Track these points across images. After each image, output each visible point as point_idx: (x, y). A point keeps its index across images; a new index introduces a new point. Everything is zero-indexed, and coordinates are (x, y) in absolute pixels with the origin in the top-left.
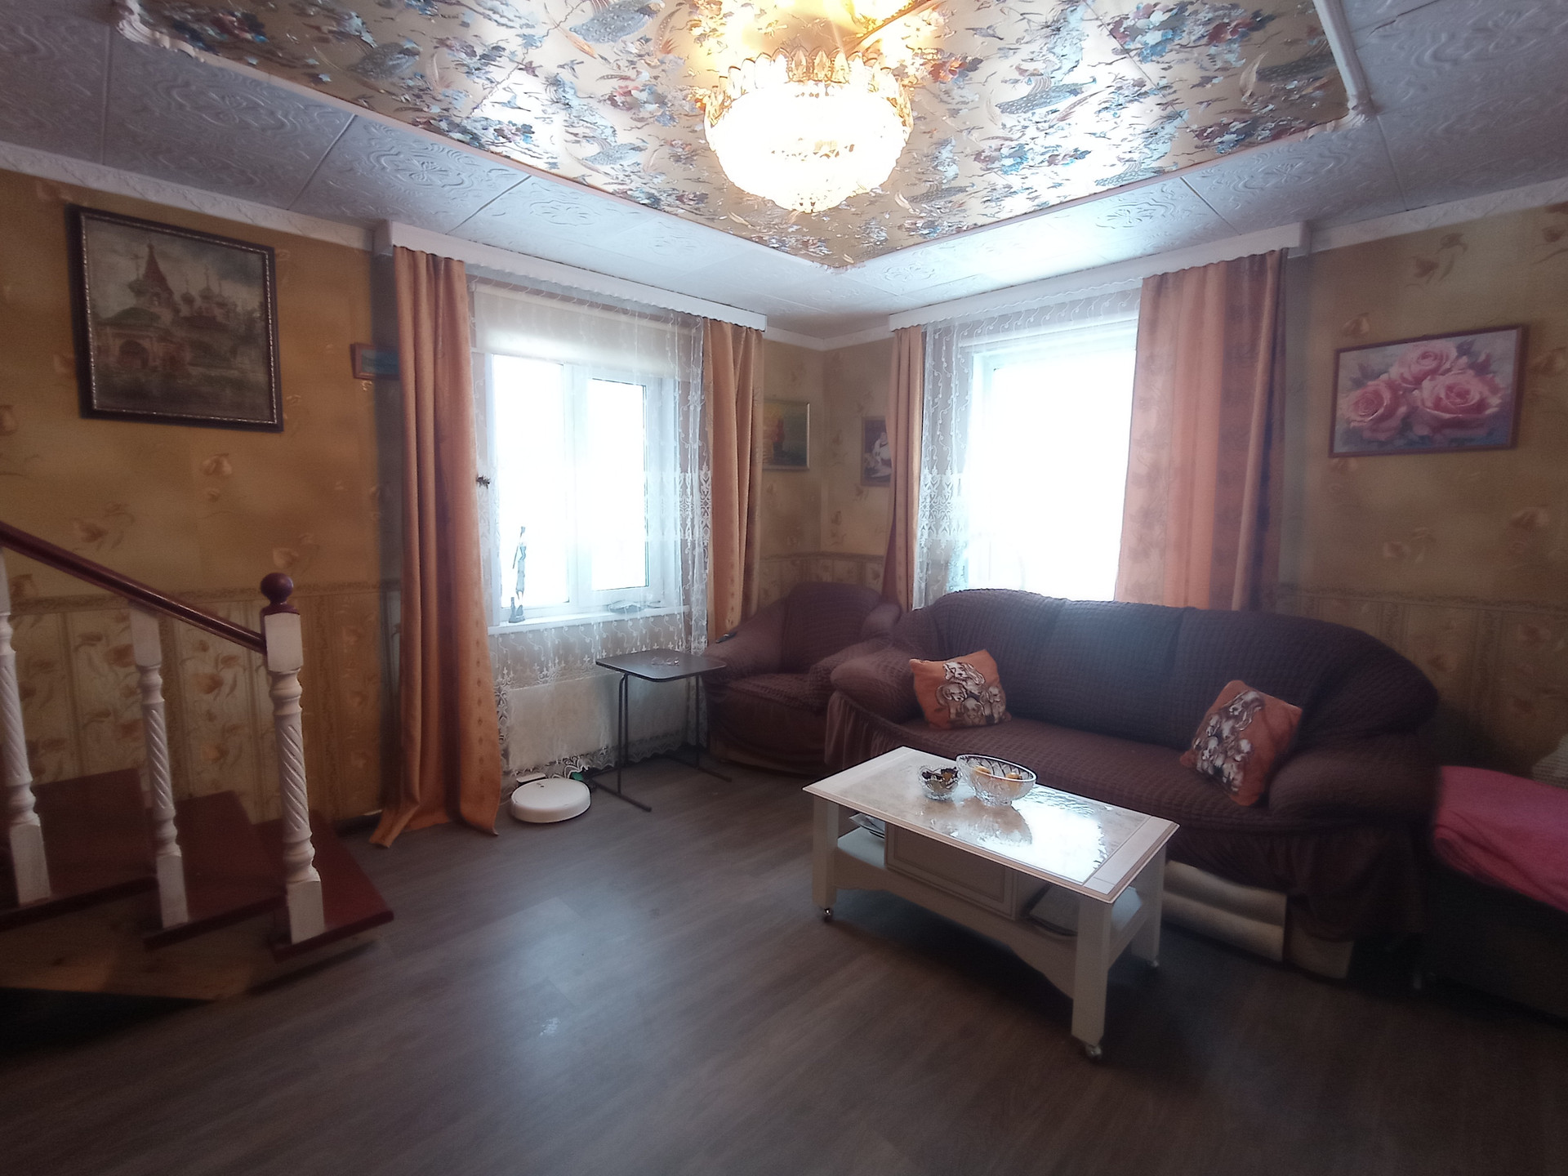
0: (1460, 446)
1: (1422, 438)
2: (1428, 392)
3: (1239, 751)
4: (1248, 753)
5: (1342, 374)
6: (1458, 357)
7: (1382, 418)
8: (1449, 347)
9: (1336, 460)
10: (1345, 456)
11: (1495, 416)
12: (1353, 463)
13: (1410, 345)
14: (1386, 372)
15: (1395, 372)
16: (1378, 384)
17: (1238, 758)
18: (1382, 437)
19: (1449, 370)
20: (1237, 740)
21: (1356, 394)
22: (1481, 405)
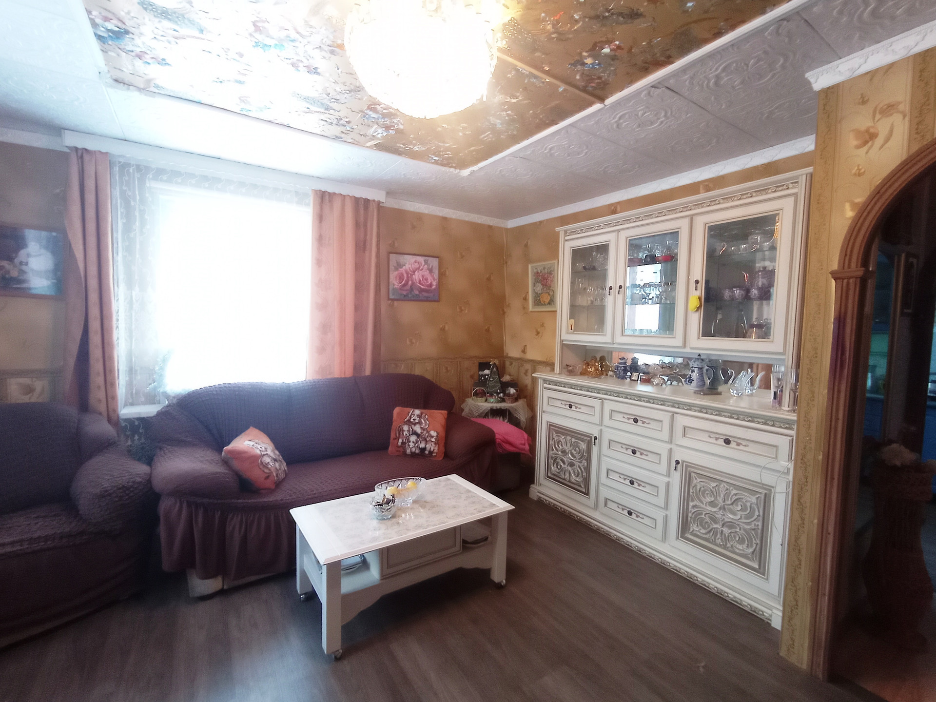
0: (427, 300)
1: (416, 295)
2: (417, 276)
3: (433, 437)
4: (437, 436)
5: (391, 263)
6: (424, 265)
7: (404, 285)
8: (421, 259)
9: (390, 301)
10: (393, 300)
11: (435, 289)
12: (396, 303)
13: (411, 256)
14: (404, 266)
15: (407, 267)
16: (402, 270)
17: (433, 440)
18: (405, 293)
19: (422, 269)
20: (428, 432)
21: (396, 273)
22: (431, 285)
